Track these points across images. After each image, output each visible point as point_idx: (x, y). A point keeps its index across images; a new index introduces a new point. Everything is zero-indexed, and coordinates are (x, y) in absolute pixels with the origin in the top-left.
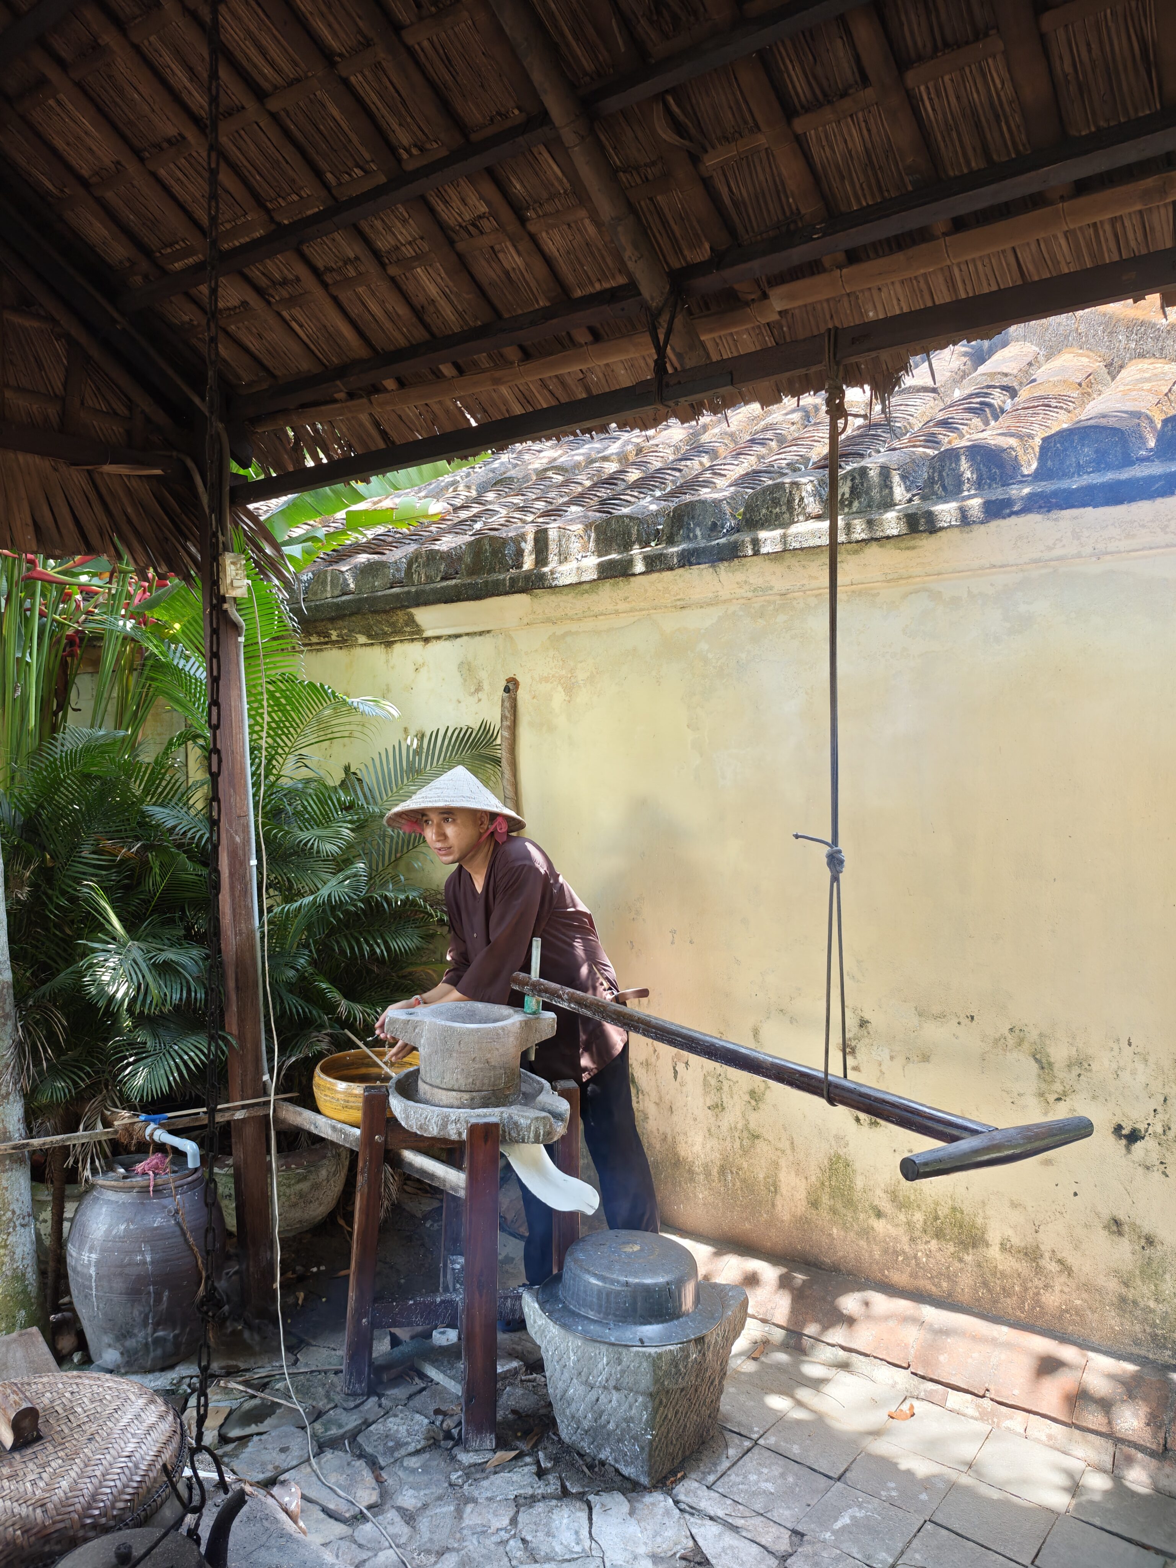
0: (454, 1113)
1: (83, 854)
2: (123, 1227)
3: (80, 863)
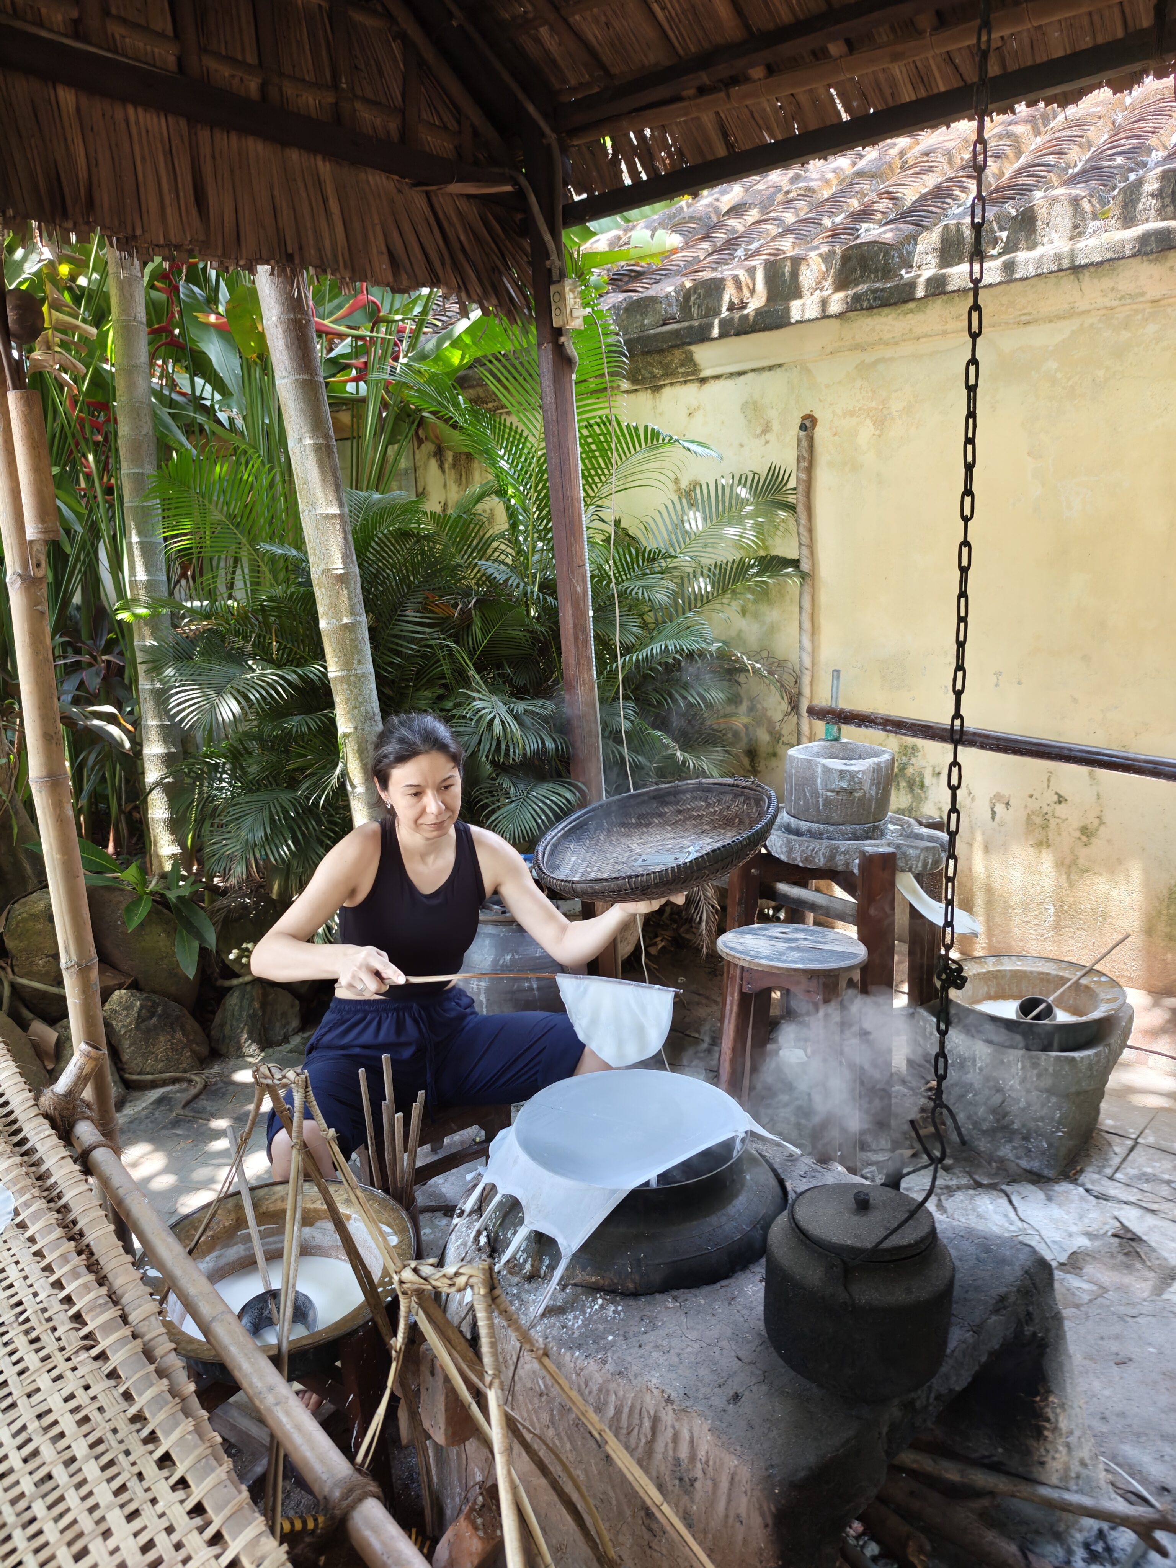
0: (844, 845)
1: (407, 613)
2: (508, 957)
3: (403, 621)
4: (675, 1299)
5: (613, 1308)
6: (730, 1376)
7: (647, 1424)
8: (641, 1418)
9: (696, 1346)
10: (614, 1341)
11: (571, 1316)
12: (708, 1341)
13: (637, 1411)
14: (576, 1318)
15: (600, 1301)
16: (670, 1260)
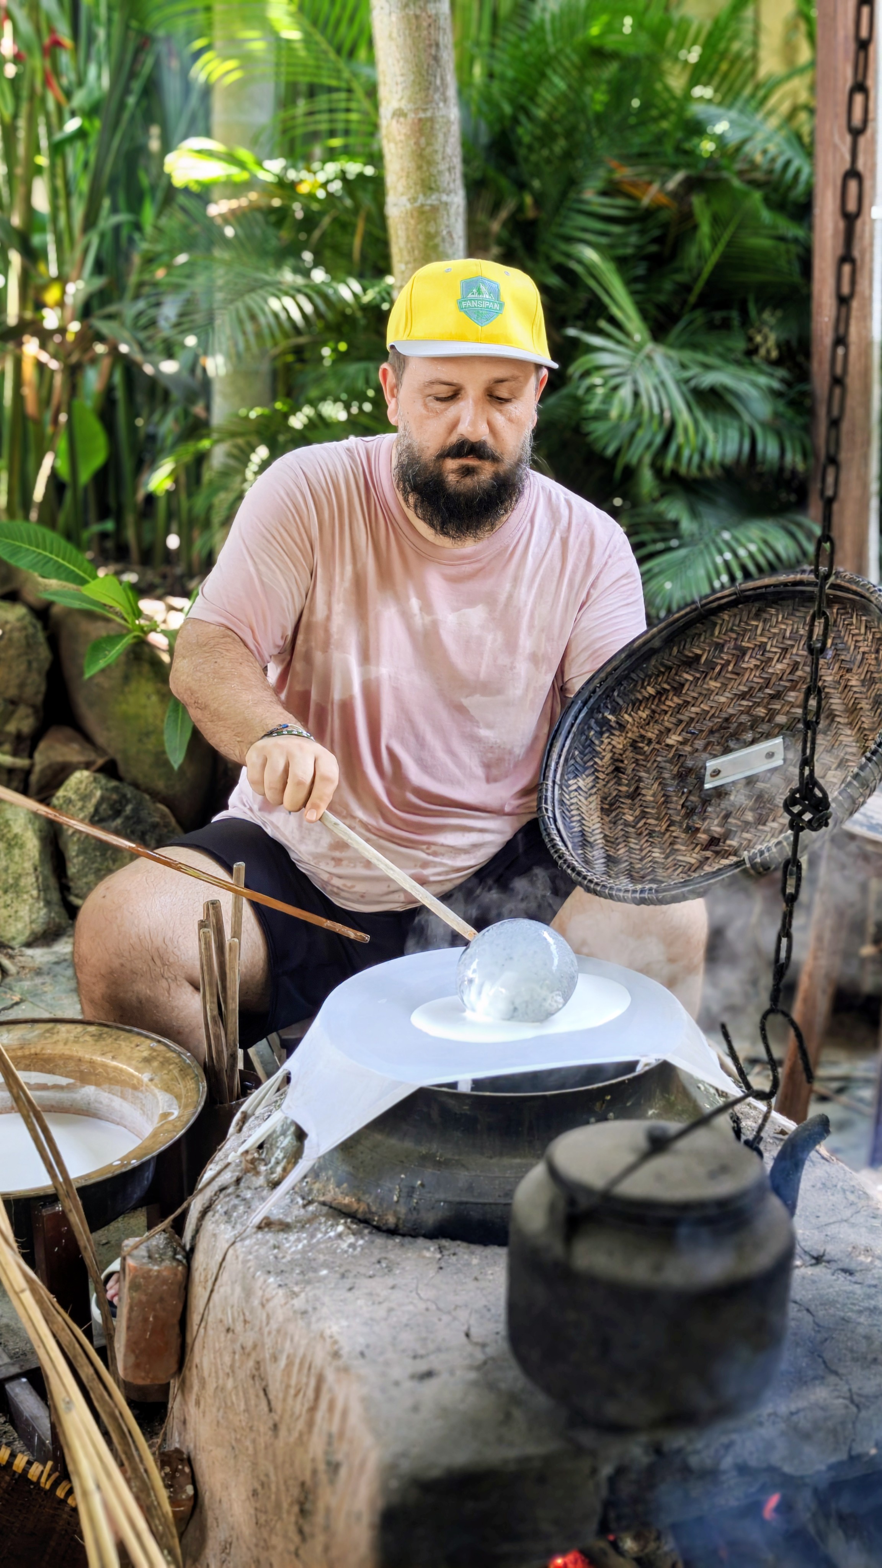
1: (586, 196)
3: (581, 211)
4: (441, 1249)
5: (351, 1239)
6: (439, 1350)
7: (313, 1383)
8: (308, 1376)
9: (422, 1306)
10: (325, 1277)
11: (293, 1237)
12: (441, 1305)
13: (307, 1365)
14: (299, 1240)
15: (340, 1228)
16: (457, 1199)
